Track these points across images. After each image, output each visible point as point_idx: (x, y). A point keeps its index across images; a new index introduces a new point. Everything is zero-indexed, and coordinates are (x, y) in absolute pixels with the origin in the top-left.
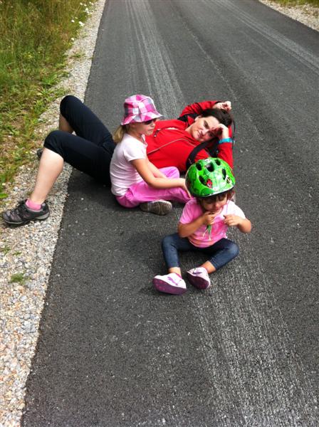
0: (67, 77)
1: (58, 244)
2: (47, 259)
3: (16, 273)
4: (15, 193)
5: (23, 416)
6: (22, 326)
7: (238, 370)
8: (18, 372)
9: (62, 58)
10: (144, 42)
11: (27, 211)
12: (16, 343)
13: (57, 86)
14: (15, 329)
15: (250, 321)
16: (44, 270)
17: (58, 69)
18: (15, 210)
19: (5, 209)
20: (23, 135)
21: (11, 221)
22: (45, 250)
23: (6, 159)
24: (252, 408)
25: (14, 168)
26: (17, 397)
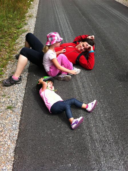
0: (26, 25)
1: (25, 94)
2: (21, 100)
3: (9, 105)
4: (7, 72)
5: (14, 164)
6: (12, 127)
7: (99, 144)
8: (11, 145)
9: (24, 17)
10: (57, 10)
11: (13, 80)
12: (10, 134)
13: (22, 29)
14: (9, 128)
15: (103, 124)
16: (20, 104)
17: (22, 21)
18: (8, 79)
19: (3, 79)
20: (9, 48)
21: (6, 84)
22: (20, 96)
23: (3, 58)
24: (105, 159)
25: (6, 62)
26: (11, 156)
